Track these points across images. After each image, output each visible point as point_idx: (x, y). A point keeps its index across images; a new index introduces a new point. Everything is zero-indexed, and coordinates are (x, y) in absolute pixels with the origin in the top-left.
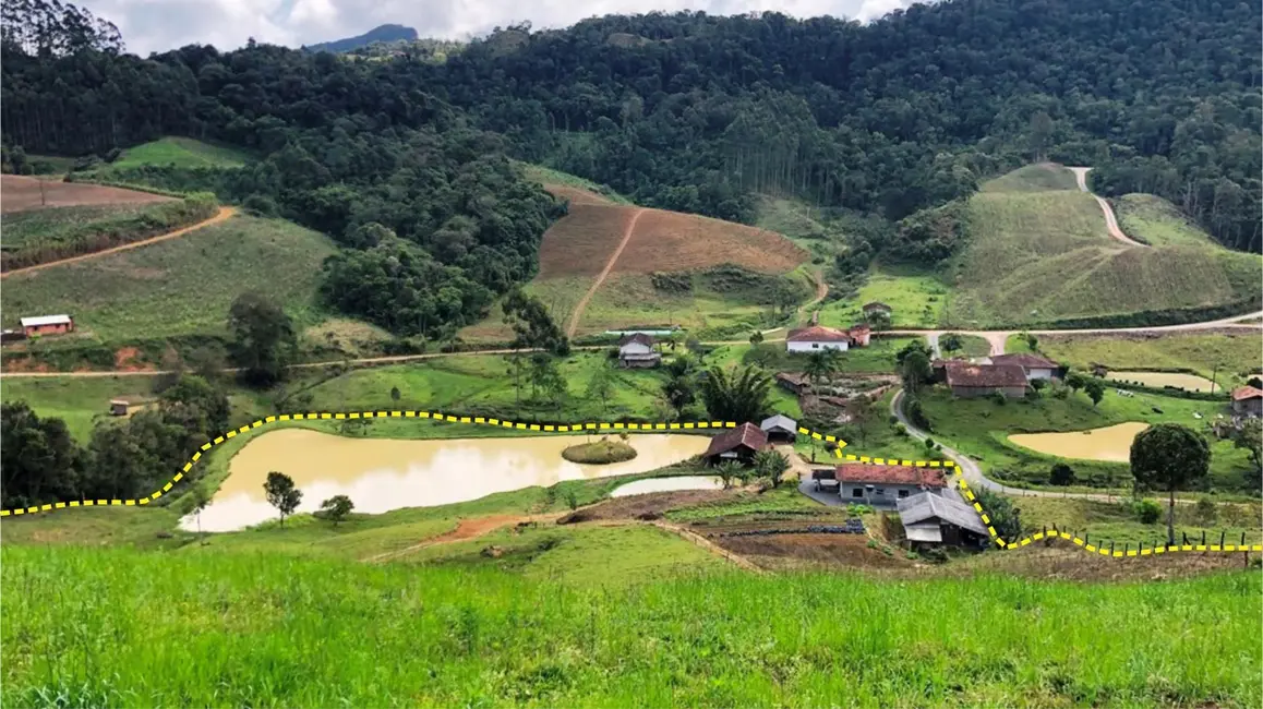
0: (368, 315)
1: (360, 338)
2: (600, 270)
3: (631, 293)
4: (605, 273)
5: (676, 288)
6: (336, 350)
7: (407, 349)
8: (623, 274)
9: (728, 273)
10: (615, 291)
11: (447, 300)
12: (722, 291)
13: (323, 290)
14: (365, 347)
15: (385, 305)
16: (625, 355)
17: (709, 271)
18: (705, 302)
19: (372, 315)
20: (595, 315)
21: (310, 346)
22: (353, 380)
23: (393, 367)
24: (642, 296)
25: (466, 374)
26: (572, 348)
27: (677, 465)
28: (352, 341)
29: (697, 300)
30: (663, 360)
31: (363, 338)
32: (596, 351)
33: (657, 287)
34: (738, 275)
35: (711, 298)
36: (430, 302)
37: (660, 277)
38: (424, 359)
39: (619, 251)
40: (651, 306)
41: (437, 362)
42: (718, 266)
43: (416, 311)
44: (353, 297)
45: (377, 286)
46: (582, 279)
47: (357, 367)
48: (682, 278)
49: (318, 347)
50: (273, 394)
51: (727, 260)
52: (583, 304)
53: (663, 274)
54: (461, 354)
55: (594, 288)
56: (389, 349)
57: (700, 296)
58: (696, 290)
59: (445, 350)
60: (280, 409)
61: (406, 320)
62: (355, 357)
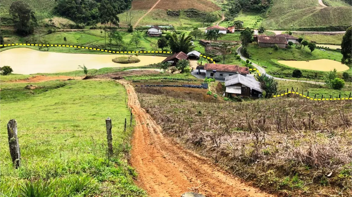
0: (68, 16)
1: (63, 23)
2: (150, 8)
3: (159, 15)
4: (152, 9)
5: (175, 15)
6: (53, 25)
7: (78, 27)
8: (157, 9)
9: (193, 11)
10: (154, 15)
11: (94, 13)
12: (190, 17)
13: (56, 8)
14: (64, 26)
15: (74, 13)
16: (150, 32)
17: (186, 10)
18: (184, 20)
19: (70, 16)
20: (144, 21)
21: (44, 24)
22: (55, 35)
23: (71, 32)
24: (162, 17)
25: (95, 36)
26: (134, 30)
27: (151, 65)
28: (60, 24)
29: (181, 19)
30: (162, 35)
31: (64, 23)
32: (141, 31)
33: (168, 15)
34: (196, 12)
35: (185, 19)
36: (88, 13)
37: (169, 11)
38: (83, 30)
39: (157, 3)
40: (165, 20)
41: (87, 32)
42: (189, 9)
43: (83, 15)
44: (64, 11)
45: (72, 8)
46: (144, 10)
47: (58, 31)
48: (177, 12)
49: (46, 24)
50: (26, 38)
51: (193, 7)
52: (142, 18)
53: (171, 10)
54: (96, 30)
55: (147, 13)
56: (72, 27)
57: (182, 18)
58: (181, 16)
59: (91, 28)
60: (27, 43)
61: (79, 18)
62: (60, 29)
